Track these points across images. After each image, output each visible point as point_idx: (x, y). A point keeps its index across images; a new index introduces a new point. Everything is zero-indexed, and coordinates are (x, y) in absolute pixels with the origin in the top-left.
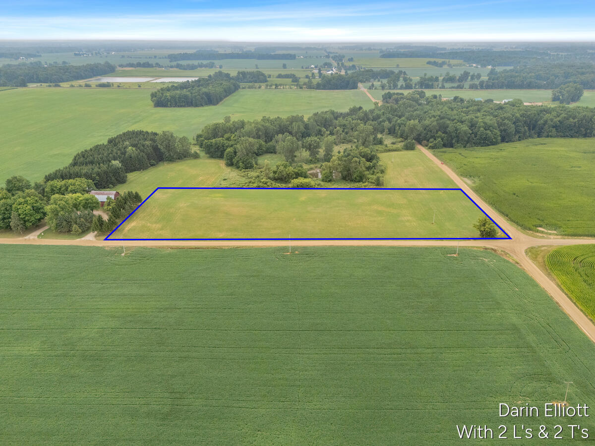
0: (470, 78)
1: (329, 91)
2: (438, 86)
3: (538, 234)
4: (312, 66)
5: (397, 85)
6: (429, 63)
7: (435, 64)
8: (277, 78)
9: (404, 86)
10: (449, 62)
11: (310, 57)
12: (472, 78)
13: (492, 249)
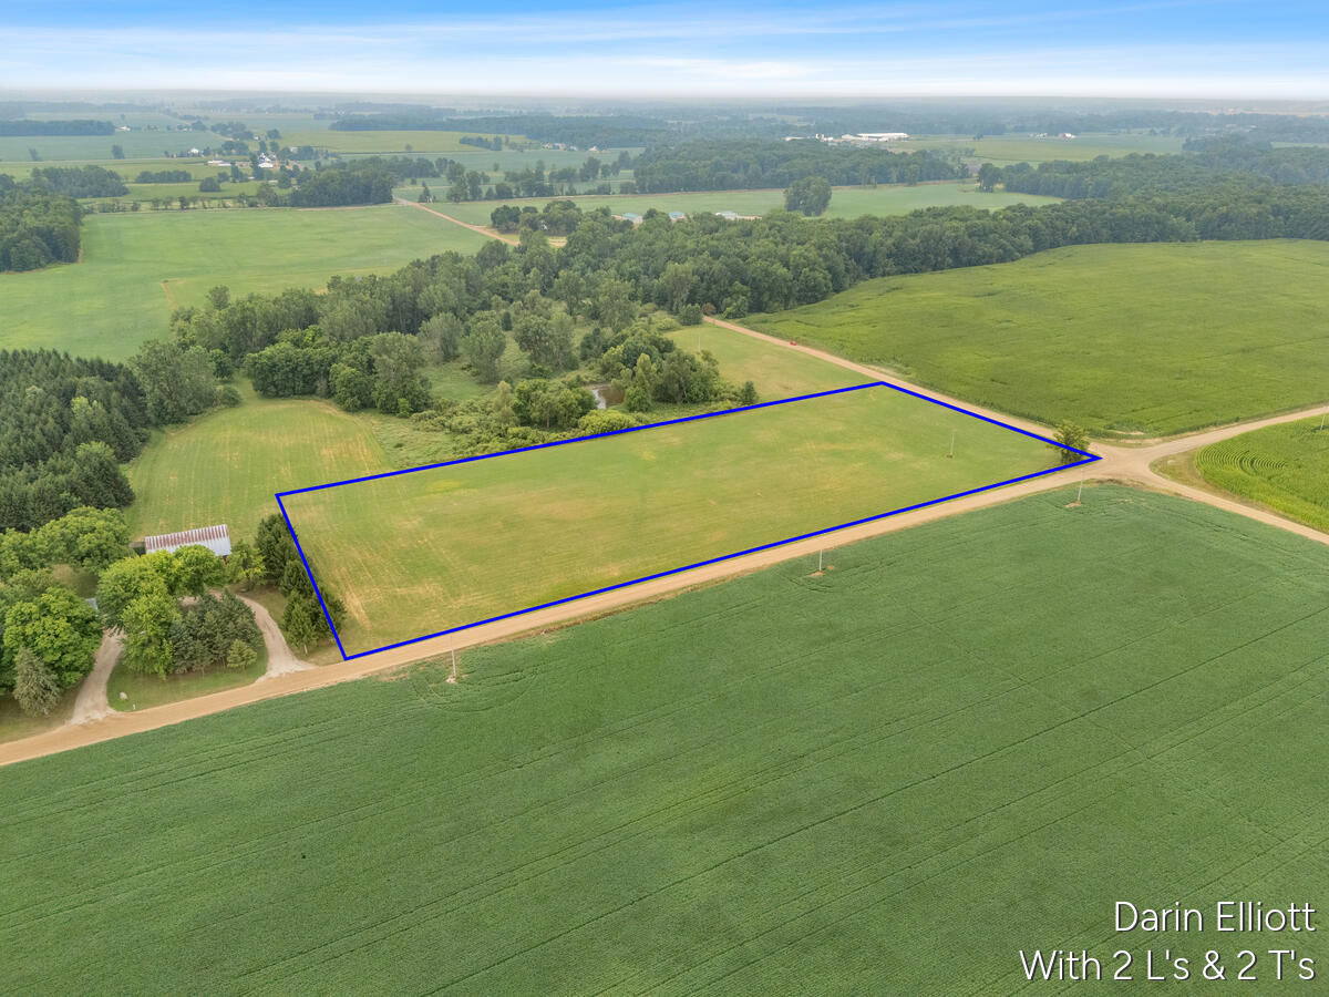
0: (600, 172)
1: (329, 209)
2: (562, 190)
3: (1129, 441)
4: (195, 151)
5: (480, 191)
6: (464, 141)
7: (480, 143)
8: (137, 182)
9: (495, 191)
10: (507, 139)
11: (149, 127)
12: (605, 174)
13: (1111, 480)
